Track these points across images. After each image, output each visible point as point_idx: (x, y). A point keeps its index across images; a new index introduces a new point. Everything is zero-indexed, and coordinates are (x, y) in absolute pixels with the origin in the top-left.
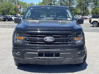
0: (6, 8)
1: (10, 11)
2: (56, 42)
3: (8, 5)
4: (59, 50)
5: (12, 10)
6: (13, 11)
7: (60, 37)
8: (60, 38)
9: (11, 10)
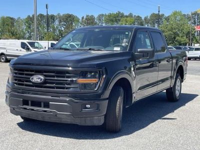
0: (170, 32)
1: (177, 38)
2: (47, 85)
3: (174, 26)
4: (50, 97)
5: (182, 37)
6: (185, 37)
7: (54, 76)
8: (53, 78)
9: (181, 35)
